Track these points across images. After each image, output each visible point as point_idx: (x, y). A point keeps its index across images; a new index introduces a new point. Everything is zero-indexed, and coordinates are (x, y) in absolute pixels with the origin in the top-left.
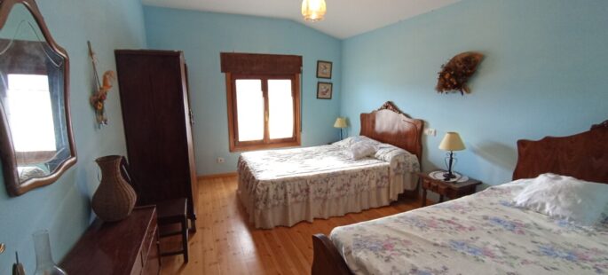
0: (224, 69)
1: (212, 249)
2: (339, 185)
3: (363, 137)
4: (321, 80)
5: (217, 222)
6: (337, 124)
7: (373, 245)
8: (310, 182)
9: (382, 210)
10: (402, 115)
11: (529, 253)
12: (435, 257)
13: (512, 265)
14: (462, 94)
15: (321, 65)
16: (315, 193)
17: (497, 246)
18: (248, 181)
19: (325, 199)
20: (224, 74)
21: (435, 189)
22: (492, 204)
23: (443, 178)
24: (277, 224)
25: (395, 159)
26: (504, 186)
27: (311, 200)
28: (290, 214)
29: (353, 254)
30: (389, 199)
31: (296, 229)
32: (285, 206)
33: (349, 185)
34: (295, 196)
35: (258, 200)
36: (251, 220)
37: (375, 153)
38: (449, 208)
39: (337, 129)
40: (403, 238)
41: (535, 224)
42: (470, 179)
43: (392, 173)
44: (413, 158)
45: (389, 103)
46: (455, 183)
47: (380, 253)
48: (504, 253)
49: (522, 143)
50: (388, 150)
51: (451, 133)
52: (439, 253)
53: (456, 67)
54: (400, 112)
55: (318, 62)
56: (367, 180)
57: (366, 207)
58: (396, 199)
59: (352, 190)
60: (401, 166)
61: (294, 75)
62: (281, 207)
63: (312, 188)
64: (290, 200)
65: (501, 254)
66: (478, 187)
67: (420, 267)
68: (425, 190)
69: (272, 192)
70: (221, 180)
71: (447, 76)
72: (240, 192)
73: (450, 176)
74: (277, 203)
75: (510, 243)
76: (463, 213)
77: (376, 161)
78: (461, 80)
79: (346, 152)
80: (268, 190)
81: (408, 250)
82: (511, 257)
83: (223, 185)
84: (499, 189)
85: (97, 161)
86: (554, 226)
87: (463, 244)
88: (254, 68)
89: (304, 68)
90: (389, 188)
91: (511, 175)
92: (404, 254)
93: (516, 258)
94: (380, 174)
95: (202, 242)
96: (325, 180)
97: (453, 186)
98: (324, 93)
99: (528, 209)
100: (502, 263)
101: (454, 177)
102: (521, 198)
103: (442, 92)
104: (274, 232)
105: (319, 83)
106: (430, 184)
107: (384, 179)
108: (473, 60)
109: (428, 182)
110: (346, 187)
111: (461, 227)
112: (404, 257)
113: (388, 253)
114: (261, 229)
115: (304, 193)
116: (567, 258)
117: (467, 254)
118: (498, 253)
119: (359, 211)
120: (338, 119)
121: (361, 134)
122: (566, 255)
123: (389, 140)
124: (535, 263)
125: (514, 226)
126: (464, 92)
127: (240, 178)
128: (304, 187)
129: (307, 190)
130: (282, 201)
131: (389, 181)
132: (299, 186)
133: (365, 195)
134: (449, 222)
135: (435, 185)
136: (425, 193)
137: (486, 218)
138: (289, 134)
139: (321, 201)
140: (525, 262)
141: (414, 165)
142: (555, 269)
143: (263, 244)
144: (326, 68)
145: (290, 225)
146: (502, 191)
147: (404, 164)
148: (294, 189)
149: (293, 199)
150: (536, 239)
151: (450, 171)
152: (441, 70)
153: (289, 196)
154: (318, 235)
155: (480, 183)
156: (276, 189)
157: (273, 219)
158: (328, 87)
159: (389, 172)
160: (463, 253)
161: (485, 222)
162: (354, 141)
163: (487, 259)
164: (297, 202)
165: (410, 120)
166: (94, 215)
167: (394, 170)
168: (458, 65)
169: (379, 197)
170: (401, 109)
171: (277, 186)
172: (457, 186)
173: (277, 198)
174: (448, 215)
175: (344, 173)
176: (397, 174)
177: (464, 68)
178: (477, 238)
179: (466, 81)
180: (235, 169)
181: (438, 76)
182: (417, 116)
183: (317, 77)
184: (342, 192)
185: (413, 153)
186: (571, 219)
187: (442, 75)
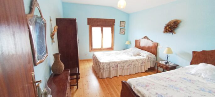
0: (88, 24)
1: (85, 85)
2: (128, 64)
3: (136, 48)
4: (121, 28)
5: (86, 75)
6: (127, 43)
7: (142, 85)
8: (118, 63)
9: (142, 73)
10: (150, 41)
11: (196, 90)
12: (163, 90)
13: (190, 94)
14: (173, 34)
15: (122, 23)
16: (120, 67)
17: (184, 87)
18: (97, 62)
19: (123, 69)
20: (88, 25)
21: (162, 67)
22: (182, 73)
23: (165, 63)
24: (107, 77)
25: (148, 56)
26: (187, 67)
27: (118, 69)
28: (111, 74)
29: (136, 88)
30: (145, 70)
31: (113, 79)
32: (110, 71)
33: (131, 65)
34: (113, 68)
35: (100, 69)
36: (98, 75)
37: (140, 54)
38: (167, 74)
39: (126, 45)
40: (152, 83)
41: (198, 80)
42: (174, 64)
43: (146, 61)
44: (154, 56)
45: (146, 36)
46: (169, 65)
47: (145, 88)
48: (187, 89)
49: (194, 52)
50: (145, 53)
51: (168, 48)
52: (165, 89)
53: (171, 25)
54: (149, 40)
55: (121, 21)
56: (137, 63)
57: (137, 72)
58: (147, 70)
59: (132, 66)
60: (150, 59)
61: (112, 26)
62: (108, 71)
63: (119, 65)
64: (111, 69)
65: (186, 90)
66: (177, 67)
67: (159, 93)
68: (158, 67)
69: (105, 66)
70: (86, 61)
71: (167, 28)
72: (94, 66)
73: (167, 63)
74: (107, 70)
75: (189, 86)
76: (172, 76)
77: (141, 56)
78: (172, 29)
79: (130, 53)
80: (104, 66)
81: (154, 87)
82: (189, 91)
83: (87, 63)
84: (185, 68)
85: (53, 55)
86: (205, 81)
87: (173, 86)
88: (99, 23)
89: (115, 24)
90: (145, 66)
91: (189, 63)
92: (153, 88)
93: (191, 91)
94: (142, 61)
95: (82, 82)
96: (123, 63)
97: (168, 66)
98: (122, 32)
99: (195, 75)
100: (186, 93)
101: (168, 63)
102: (193, 71)
103: (165, 33)
104: (105, 80)
105: (121, 29)
106: (160, 65)
107: (143, 63)
108: (177, 22)
109: (159, 64)
110: (130, 65)
111: (172, 80)
112: (153, 89)
113: (147, 88)
114: (102, 78)
115: (116, 67)
116: (209, 92)
117: (175, 89)
118: (185, 89)
119: (134, 73)
120: (127, 41)
121: (135, 47)
122: (209, 91)
123: (145, 49)
124: (198, 93)
125: (191, 81)
126: (173, 33)
127: (94, 61)
128: (116, 65)
129: (117, 66)
130: (109, 69)
131: (145, 64)
132: (115, 64)
133: (137, 68)
134: (168, 78)
135: (162, 65)
136: (158, 68)
137: (181, 78)
138: (110, 46)
139: (122, 70)
140: (194, 93)
141: (154, 58)
142: (204, 95)
143: (102, 83)
144: (123, 24)
145: (111, 77)
146: (186, 69)
147: (150, 58)
148: (113, 65)
149: (112, 69)
150: (198, 85)
151: (167, 61)
152: (165, 26)
153: (111, 68)
154: (123, 81)
155: (178, 65)
156: (107, 65)
157: (105, 75)
158: (124, 30)
159: (145, 61)
160: (173, 89)
161: (180, 79)
162: (133, 49)
163: (181, 91)
164: (113, 70)
165: (153, 43)
166: (52, 72)
167: (147, 60)
168: (171, 24)
169: (141, 69)
170: (150, 38)
171: (107, 64)
172: (170, 66)
173: (107, 68)
174: (167, 76)
175: (130, 61)
176: (148, 61)
177: (174, 25)
178: (178, 84)
179: (174, 30)
180: (92, 58)
181: (164, 28)
182: (155, 41)
183: (120, 27)
184: (129, 67)
185: (154, 54)
186: (211, 79)
187: (166, 28)
